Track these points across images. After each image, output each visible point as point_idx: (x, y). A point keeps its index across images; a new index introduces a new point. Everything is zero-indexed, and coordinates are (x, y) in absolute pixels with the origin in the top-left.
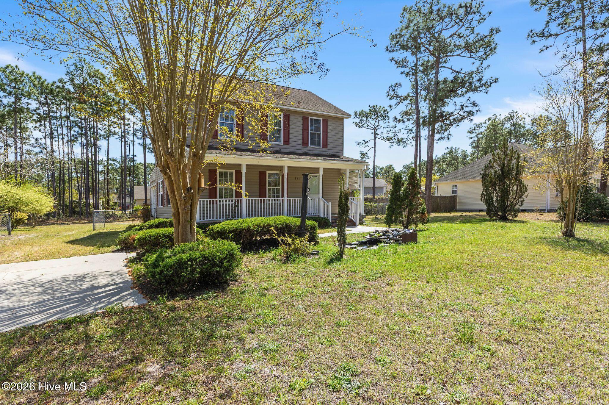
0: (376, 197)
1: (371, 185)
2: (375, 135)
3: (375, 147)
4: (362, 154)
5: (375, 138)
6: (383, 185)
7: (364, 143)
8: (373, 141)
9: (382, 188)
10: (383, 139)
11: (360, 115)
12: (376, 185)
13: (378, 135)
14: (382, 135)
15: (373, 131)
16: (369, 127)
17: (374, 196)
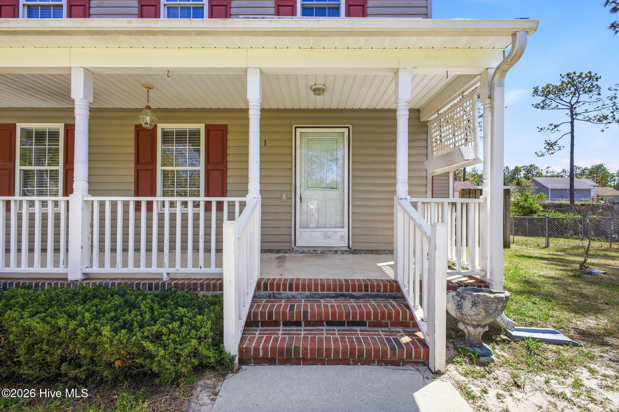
0: (576, 203)
1: (568, 187)
2: (573, 116)
3: (572, 133)
4: (549, 144)
5: (573, 119)
6: (590, 187)
7: (551, 128)
8: (569, 125)
9: (589, 190)
10: (589, 120)
11: (543, 91)
12: (576, 186)
13: (576, 114)
14: (586, 115)
15: (568, 112)
16: (560, 106)
17: (572, 200)
